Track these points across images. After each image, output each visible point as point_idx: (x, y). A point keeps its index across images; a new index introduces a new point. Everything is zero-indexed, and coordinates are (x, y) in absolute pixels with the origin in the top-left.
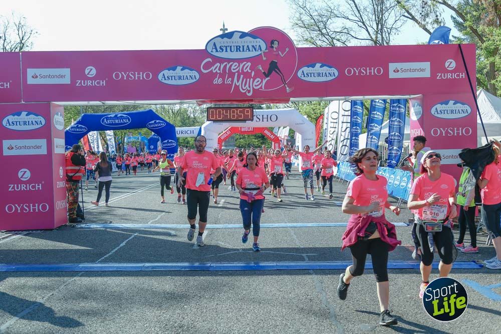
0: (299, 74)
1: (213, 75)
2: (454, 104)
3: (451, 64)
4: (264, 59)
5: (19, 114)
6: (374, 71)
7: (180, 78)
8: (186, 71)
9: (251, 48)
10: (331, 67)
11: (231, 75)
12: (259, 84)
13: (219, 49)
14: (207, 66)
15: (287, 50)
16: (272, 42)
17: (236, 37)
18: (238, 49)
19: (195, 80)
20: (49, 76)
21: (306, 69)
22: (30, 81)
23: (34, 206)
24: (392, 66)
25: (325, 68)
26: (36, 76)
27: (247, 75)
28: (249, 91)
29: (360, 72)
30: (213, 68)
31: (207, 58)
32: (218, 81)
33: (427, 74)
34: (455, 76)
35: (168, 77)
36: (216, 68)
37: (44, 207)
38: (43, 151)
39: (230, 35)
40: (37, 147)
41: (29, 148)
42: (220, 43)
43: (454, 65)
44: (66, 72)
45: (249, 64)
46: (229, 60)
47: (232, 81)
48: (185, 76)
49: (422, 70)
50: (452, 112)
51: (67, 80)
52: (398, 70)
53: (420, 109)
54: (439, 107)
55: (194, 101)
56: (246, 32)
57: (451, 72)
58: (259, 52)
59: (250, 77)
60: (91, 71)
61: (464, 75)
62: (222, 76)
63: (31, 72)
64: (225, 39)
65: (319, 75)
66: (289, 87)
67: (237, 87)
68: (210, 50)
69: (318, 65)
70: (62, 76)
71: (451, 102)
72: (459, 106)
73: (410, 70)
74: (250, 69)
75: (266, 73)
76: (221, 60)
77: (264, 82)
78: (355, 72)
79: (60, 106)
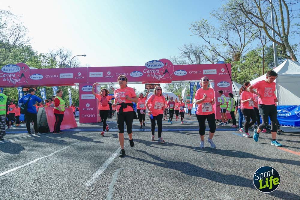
0: (175, 73)
1: (147, 74)
2: (225, 82)
3: (223, 70)
4: (163, 69)
5: (87, 86)
6: (198, 72)
7: (137, 75)
8: (139, 72)
9: (159, 65)
10: (184, 71)
11: (153, 74)
12: (162, 76)
13: (149, 66)
14: (145, 71)
15: (171, 66)
16: (166, 64)
17: (154, 62)
18: (155, 66)
19: (141, 76)
20: (96, 75)
21: (176, 72)
22: (90, 76)
23: (90, 115)
24: (204, 71)
25: (183, 71)
26: (92, 75)
27: (158, 74)
28: (159, 79)
29: (194, 72)
30: (147, 72)
31: (145, 68)
32: (149, 76)
33: (215, 73)
34: (224, 74)
35: (133, 74)
36: (148, 72)
37: (94, 116)
38: (94, 98)
39: (152, 61)
40: (92, 97)
41: (90, 97)
42: (149, 64)
43: (224, 70)
44: (102, 73)
45: (159, 70)
46: (152, 69)
47: (153, 76)
48: (138, 74)
49: (214, 72)
50: (224, 85)
51: (102, 76)
52: (206, 72)
53: (213, 84)
54: (220, 83)
55: (141, 82)
56: (158, 60)
57: (223, 72)
58: (162, 67)
59: (159, 74)
60: (109, 73)
61: (227, 73)
62: (150, 74)
63: (91, 73)
64: (151, 63)
65: (181, 73)
66: (172, 77)
67: (155, 77)
68: (146, 66)
69: (180, 70)
70: (100, 74)
71: (224, 82)
72: (226, 83)
73: (210, 72)
74: (159, 72)
75: (164, 73)
76: (150, 69)
77: (163, 76)
78: (192, 73)
79: (99, 84)
